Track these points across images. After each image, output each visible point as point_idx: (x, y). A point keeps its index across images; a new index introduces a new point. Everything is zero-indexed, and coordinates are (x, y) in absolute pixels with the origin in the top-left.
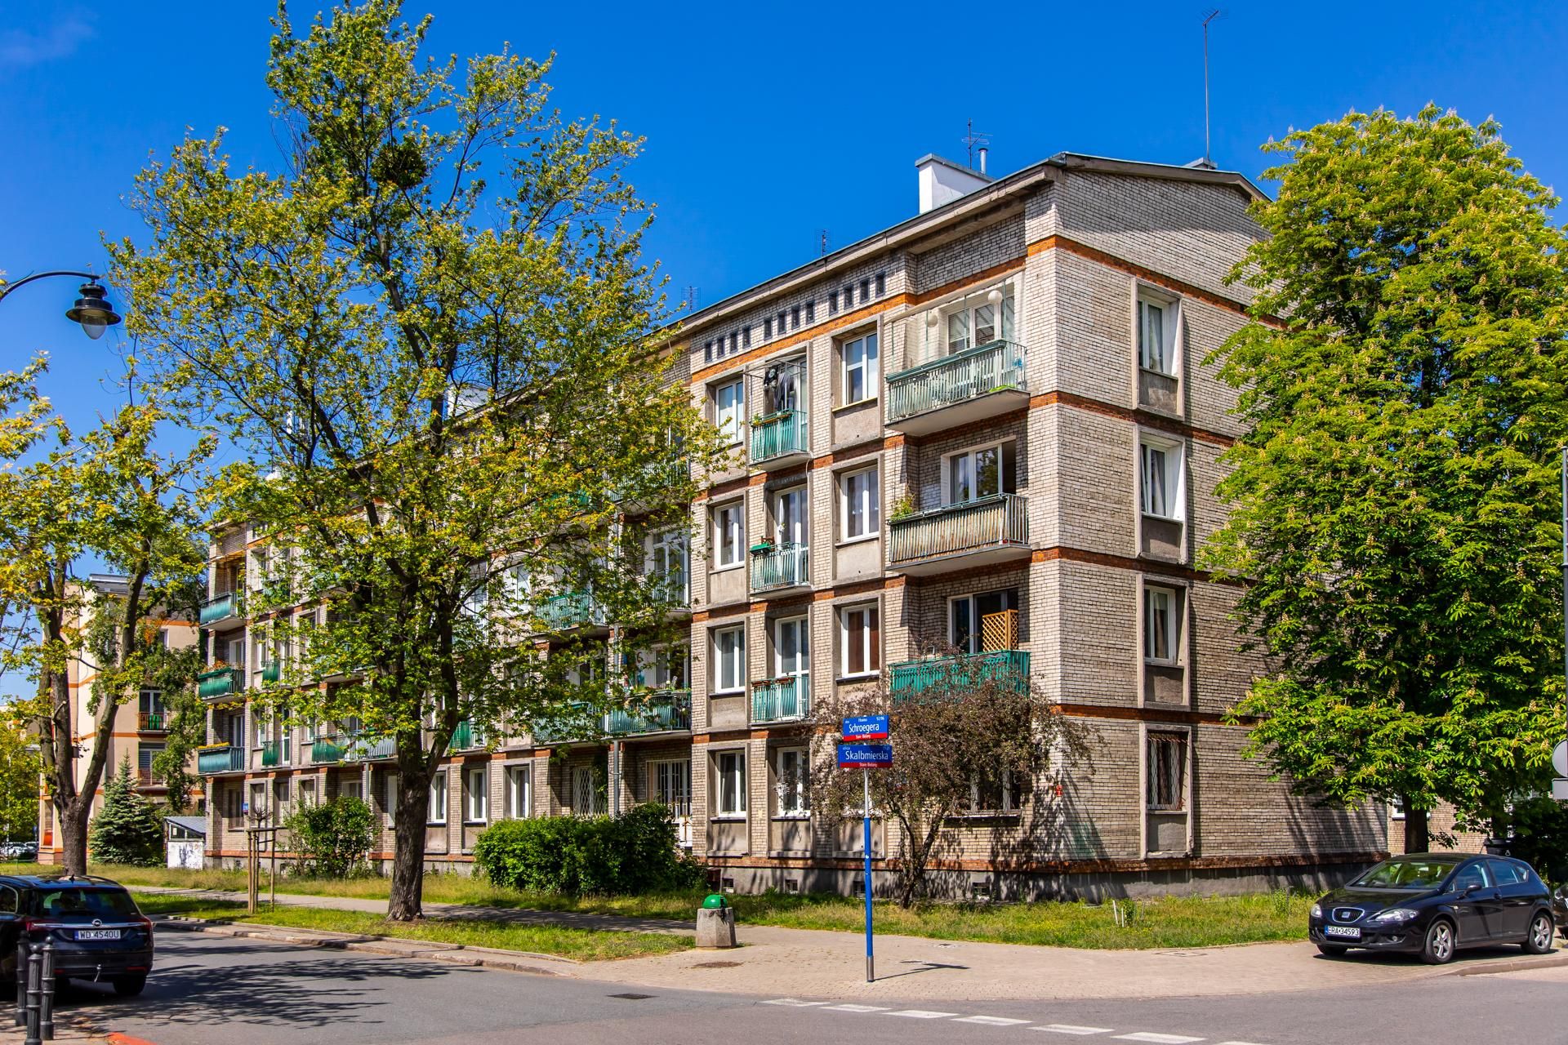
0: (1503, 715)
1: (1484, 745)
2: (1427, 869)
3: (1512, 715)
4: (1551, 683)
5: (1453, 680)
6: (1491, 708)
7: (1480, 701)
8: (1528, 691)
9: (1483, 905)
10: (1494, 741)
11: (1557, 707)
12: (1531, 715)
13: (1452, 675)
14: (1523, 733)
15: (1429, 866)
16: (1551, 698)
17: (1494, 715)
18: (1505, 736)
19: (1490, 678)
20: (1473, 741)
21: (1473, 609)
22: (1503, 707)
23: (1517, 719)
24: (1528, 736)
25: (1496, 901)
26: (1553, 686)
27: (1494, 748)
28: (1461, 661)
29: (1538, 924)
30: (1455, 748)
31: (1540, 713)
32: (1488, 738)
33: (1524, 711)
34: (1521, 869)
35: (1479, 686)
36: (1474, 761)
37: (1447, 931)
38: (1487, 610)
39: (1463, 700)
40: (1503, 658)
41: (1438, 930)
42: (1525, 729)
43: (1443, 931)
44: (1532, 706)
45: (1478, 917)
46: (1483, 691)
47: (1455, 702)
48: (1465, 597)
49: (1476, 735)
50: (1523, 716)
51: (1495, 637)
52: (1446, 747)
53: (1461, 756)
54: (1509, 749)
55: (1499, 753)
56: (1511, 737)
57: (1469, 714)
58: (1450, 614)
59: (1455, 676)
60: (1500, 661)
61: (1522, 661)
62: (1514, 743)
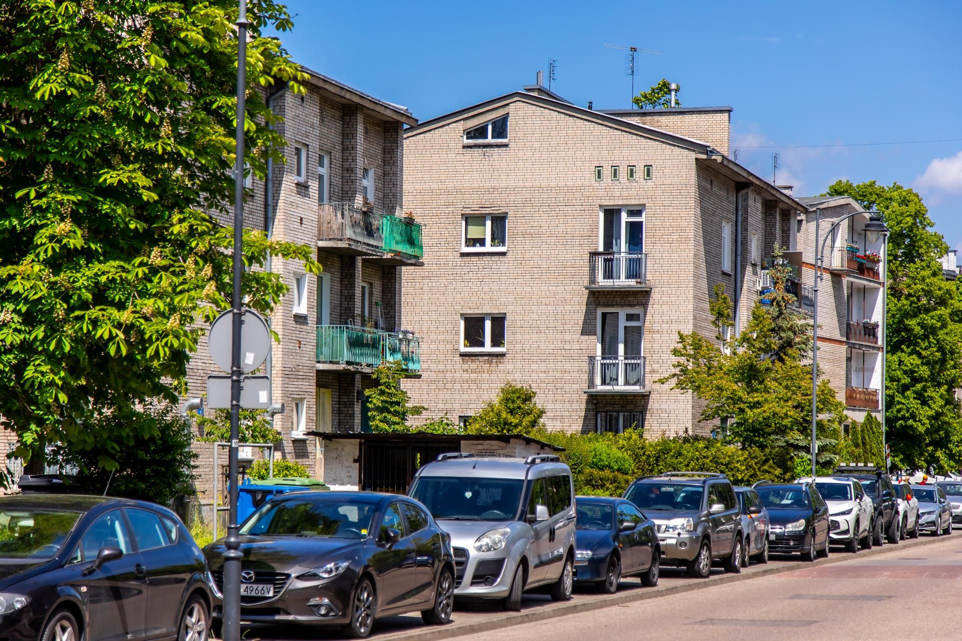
0: (110, 268)
1: (80, 318)
2: (30, 523)
3: (124, 270)
4: (181, 221)
5: (36, 203)
6: (90, 256)
7: (76, 242)
8: (148, 233)
9: (121, 584)
10: (95, 312)
11: (190, 260)
12: (154, 270)
13: (33, 195)
14: (138, 301)
15: (35, 517)
16: (181, 246)
17: (97, 267)
18: (112, 303)
19: (91, 207)
20: (60, 308)
21: (71, 84)
22: (108, 256)
23: (131, 277)
24: (149, 305)
25: (139, 575)
26: (186, 225)
27: (95, 323)
28: (48, 173)
29: (191, 615)
30: (29, 319)
31: (165, 268)
32: (85, 305)
33: (141, 264)
34: (169, 523)
35: (77, 219)
36: (59, 345)
37: (70, 630)
38: (93, 89)
39: (52, 238)
40: (114, 173)
41: (58, 629)
42: (144, 294)
43: (64, 629)
44: (156, 257)
45: (114, 603)
46: (80, 226)
47: (38, 240)
48: (64, 61)
49: (66, 297)
50: (140, 272)
51: (103, 136)
52: (16, 318)
53: (40, 332)
54: (119, 326)
55: (103, 332)
56: (121, 306)
57: (55, 264)
58: (36, 89)
59: (39, 196)
60: (110, 177)
61: (142, 180)
62: (125, 317)
